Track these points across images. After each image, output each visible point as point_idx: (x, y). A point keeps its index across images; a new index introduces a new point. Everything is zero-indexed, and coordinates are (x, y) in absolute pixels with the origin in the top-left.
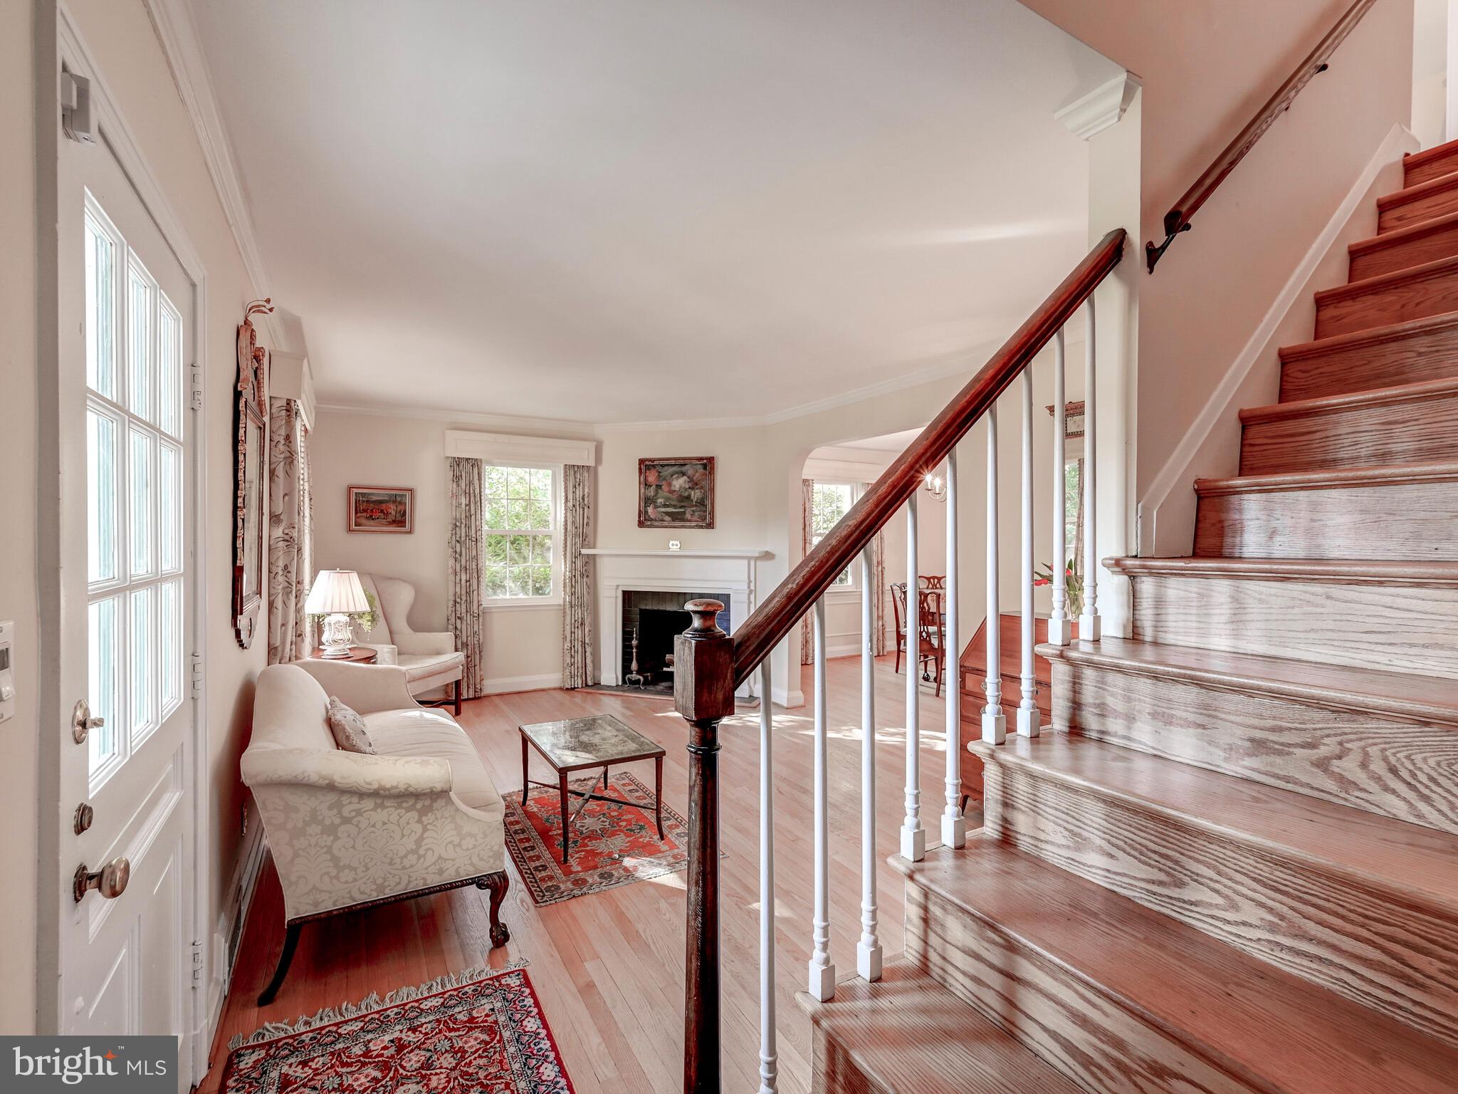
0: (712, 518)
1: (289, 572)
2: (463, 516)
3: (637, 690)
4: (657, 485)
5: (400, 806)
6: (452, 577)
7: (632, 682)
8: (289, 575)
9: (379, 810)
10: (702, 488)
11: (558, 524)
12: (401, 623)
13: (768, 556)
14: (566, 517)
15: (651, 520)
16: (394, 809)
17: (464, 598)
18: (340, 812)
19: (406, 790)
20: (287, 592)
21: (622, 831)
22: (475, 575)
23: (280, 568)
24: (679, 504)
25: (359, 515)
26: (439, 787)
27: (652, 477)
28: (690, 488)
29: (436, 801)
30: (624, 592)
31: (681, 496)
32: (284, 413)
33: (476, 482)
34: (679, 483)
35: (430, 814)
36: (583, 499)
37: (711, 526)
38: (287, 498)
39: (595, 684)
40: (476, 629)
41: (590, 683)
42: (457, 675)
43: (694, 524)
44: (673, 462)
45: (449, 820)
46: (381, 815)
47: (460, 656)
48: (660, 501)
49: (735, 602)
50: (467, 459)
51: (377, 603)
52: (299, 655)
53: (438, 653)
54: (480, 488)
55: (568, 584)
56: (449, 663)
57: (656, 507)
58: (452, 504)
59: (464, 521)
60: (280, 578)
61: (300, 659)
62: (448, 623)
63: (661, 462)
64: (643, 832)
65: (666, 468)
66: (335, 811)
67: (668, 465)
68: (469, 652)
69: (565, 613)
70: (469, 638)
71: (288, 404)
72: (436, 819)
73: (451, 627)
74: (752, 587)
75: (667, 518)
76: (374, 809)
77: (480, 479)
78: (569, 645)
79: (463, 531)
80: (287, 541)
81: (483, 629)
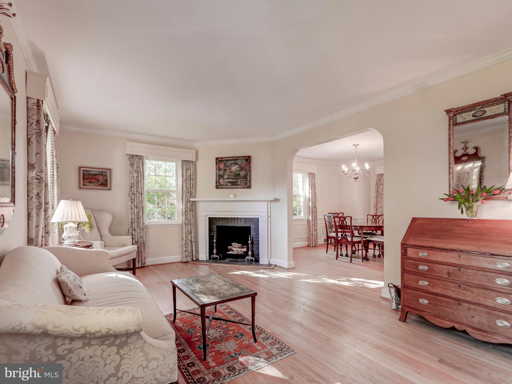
0: (250, 184)
1: (40, 197)
2: (135, 182)
3: (216, 262)
4: (224, 169)
5: (102, 344)
6: (130, 211)
7: (214, 259)
8: (40, 198)
9: (87, 348)
10: (245, 170)
11: (179, 187)
12: (106, 232)
13: (276, 200)
14: (183, 184)
15: (222, 185)
16: (98, 346)
17: (136, 220)
18: (55, 352)
19: (107, 333)
20: (39, 207)
21: (232, 337)
22: (141, 209)
23: (34, 194)
24: (235, 178)
25: (85, 180)
26: (132, 329)
27: (222, 166)
28: (239, 170)
29: (130, 338)
30: (209, 218)
31: (235, 174)
32: (35, 107)
33: (141, 166)
34: (234, 168)
35: (126, 347)
36: (190, 176)
37: (249, 187)
38: (38, 155)
39: (197, 260)
40: (142, 235)
41: (194, 259)
42: (134, 256)
43: (241, 187)
44: (232, 159)
45: (140, 349)
46: (89, 351)
47: (135, 247)
48: (226, 176)
49: (261, 221)
50: (137, 156)
51: (93, 219)
52: (47, 243)
53: (124, 246)
54: (143, 169)
55: (184, 214)
56: (130, 250)
57: (224, 179)
58: (130, 177)
59: (135, 184)
60: (34, 200)
61: (48, 245)
62: (129, 232)
63: (226, 159)
64: (243, 338)
65: (228, 161)
66: (51, 351)
67: (229, 160)
68: (139, 245)
69: (182, 227)
70: (139, 239)
71: (38, 103)
72: (130, 350)
73: (130, 234)
74: (269, 215)
75: (229, 184)
76: (83, 347)
77: (143, 165)
78: (185, 242)
79: (135, 189)
80: (39, 179)
81: (145, 235)
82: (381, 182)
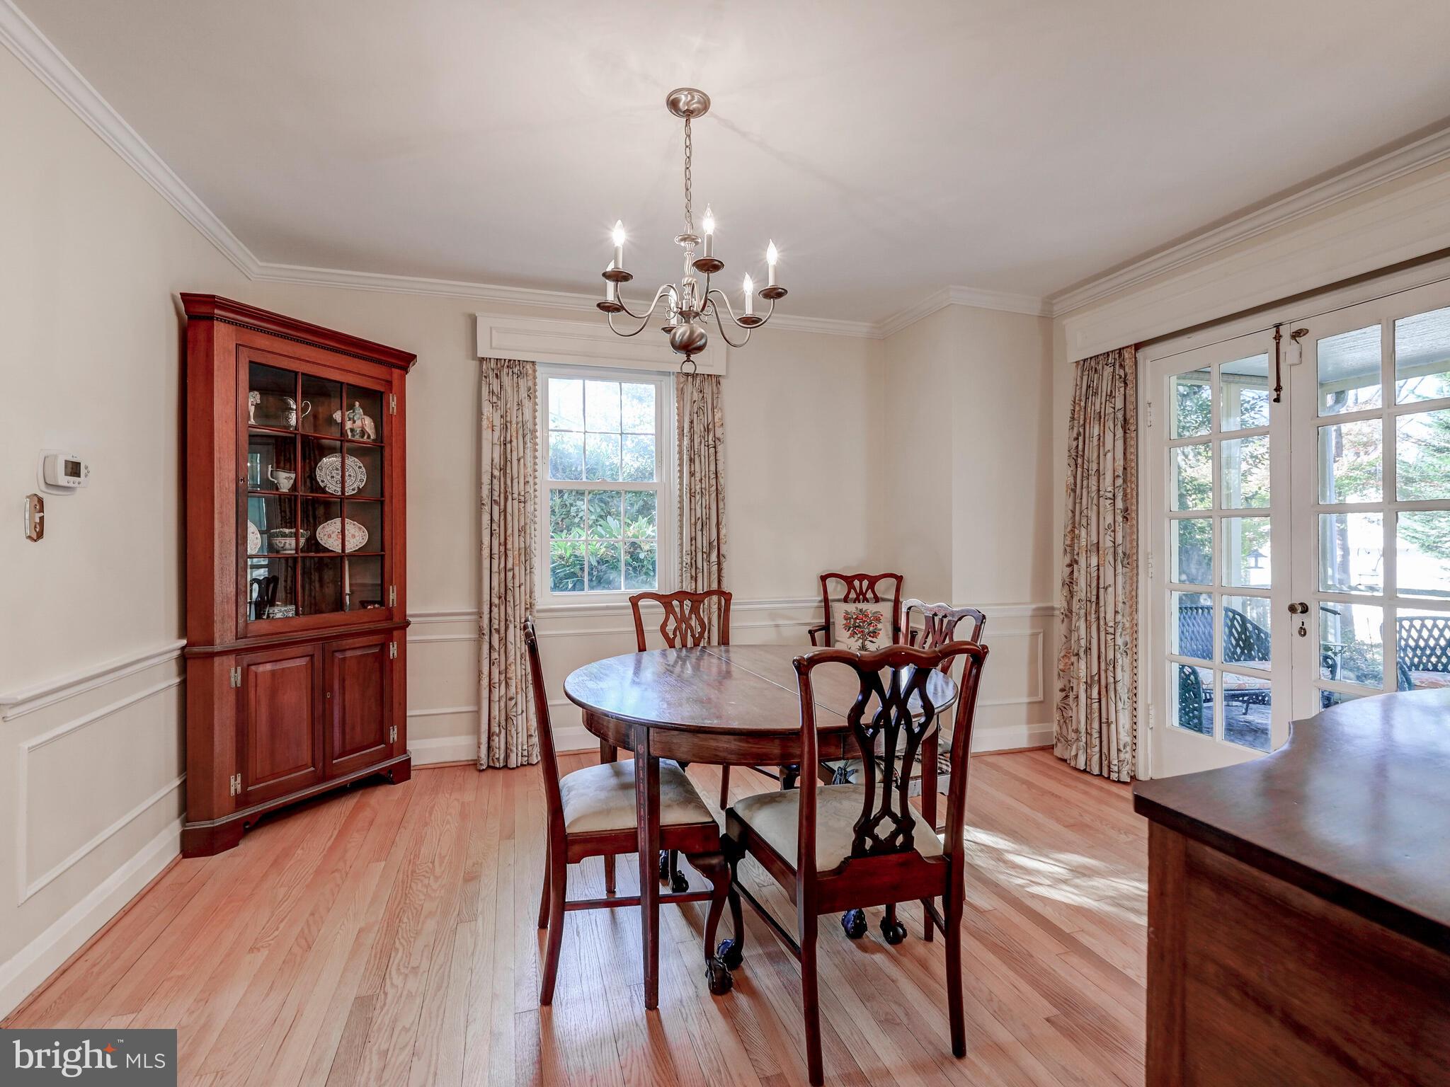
82: (1093, 404)
